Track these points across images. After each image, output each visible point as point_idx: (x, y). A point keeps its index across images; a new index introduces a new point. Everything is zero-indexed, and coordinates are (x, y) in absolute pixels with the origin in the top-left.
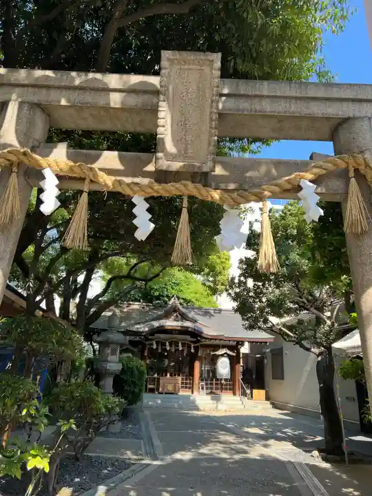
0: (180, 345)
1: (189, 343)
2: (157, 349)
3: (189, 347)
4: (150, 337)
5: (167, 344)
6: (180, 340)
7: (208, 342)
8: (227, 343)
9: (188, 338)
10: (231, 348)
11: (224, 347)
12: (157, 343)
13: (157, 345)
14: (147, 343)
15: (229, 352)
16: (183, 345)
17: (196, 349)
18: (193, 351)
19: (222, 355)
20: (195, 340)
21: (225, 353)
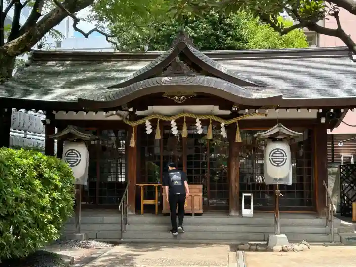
0: (198, 124)
1: (215, 119)
2: (153, 134)
3: (217, 127)
4: (138, 113)
5: (173, 123)
6: (198, 114)
9: (216, 109)
12: (154, 122)
13: (154, 127)
14: (134, 124)
15: (285, 130)
16: (205, 123)
17: (231, 129)
18: (223, 133)
19: (273, 139)
20: (228, 112)
21: (277, 134)
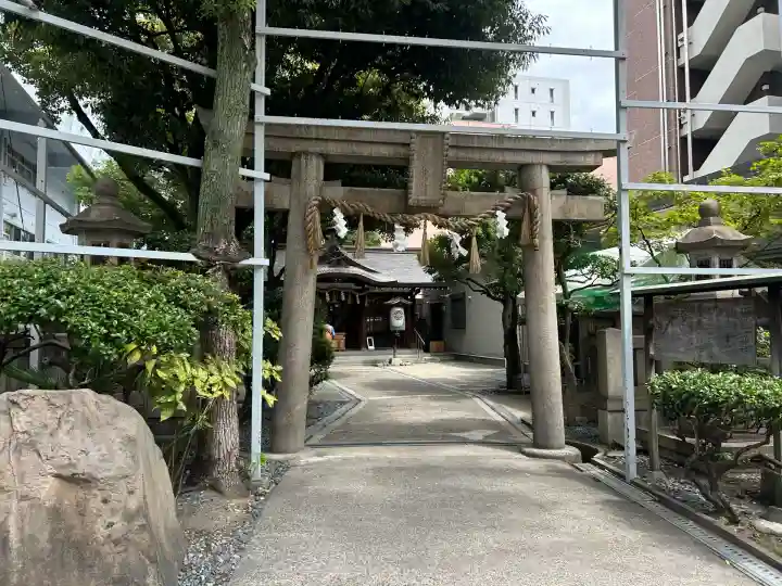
0: (343, 294)
1: (353, 292)
3: (354, 297)
6: (342, 289)
7: (377, 290)
8: (400, 290)
9: (353, 286)
10: (404, 295)
11: (395, 295)
15: (404, 301)
16: (346, 295)
17: (362, 298)
18: (358, 301)
19: (397, 305)
20: (360, 288)
21: (399, 303)
